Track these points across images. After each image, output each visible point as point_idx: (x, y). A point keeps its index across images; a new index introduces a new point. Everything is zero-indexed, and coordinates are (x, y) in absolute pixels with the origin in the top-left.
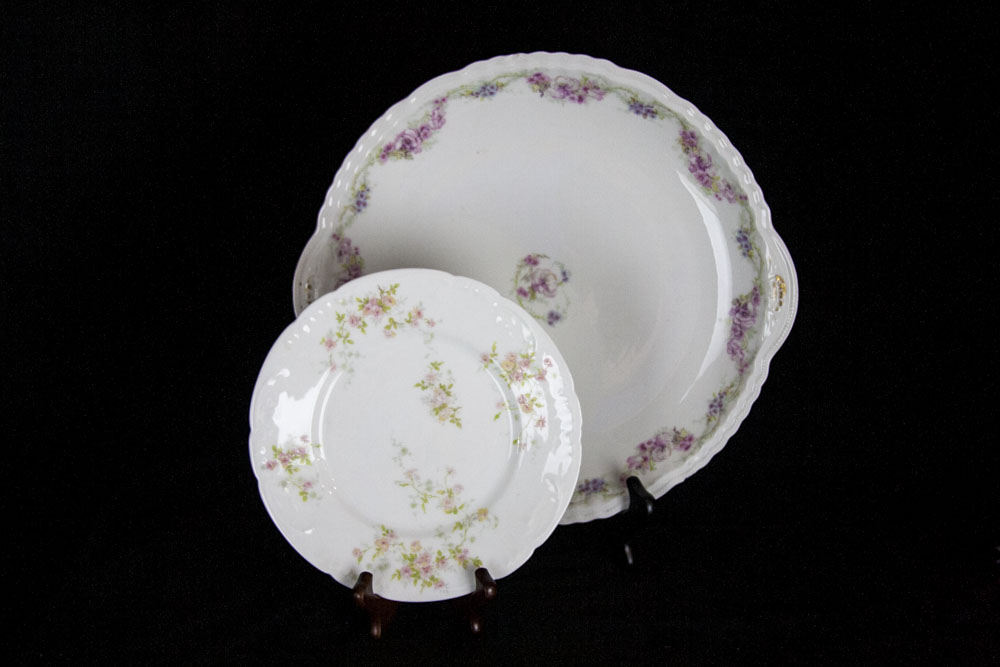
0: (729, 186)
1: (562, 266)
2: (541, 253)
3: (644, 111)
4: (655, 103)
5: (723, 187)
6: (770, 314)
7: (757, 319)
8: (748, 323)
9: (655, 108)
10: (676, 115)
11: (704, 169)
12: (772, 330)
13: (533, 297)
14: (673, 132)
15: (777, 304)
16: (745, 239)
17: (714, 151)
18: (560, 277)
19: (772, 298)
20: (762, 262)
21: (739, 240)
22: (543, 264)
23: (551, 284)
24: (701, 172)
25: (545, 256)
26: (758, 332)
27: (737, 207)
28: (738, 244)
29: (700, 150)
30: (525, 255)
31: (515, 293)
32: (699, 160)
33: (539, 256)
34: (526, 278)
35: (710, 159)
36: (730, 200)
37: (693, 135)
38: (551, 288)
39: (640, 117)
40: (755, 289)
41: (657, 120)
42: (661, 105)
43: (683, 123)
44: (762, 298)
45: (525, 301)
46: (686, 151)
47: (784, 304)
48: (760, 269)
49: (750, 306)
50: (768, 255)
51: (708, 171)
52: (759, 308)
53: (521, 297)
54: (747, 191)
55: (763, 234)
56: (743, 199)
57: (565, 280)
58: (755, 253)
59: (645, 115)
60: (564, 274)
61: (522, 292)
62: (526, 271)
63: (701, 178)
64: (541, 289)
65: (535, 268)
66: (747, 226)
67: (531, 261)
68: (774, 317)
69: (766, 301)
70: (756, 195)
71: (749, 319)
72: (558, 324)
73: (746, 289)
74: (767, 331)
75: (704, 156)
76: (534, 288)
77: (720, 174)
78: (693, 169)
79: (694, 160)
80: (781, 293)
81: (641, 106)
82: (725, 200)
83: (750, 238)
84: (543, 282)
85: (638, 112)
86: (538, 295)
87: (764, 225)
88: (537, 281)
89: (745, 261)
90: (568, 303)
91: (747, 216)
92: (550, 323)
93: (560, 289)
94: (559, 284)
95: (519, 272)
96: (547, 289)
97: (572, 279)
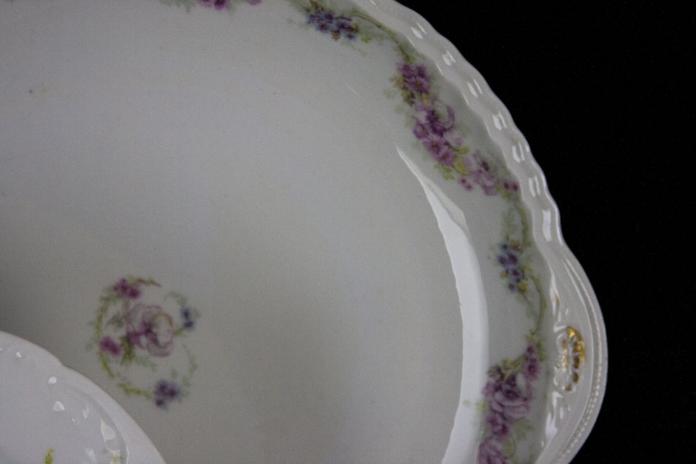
0: (485, 165)
1: (182, 300)
2: (145, 277)
3: (334, 26)
4: (356, 12)
5: (475, 166)
6: (555, 396)
7: (532, 404)
8: (516, 409)
9: (354, 22)
10: (393, 36)
11: (441, 132)
12: (559, 424)
13: (129, 355)
14: (386, 66)
15: (568, 379)
16: (513, 259)
17: (460, 101)
18: (178, 320)
19: (562, 370)
20: (544, 302)
21: (502, 261)
22: (149, 297)
23: (163, 336)
24: (435, 138)
25: (152, 282)
26: (536, 429)
27: (499, 203)
28: (501, 269)
29: (435, 99)
30: (115, 279)
31: (96, 348)
32: (433, 117)
33: (141, 281)
34: (117, 321)
35: (451, 114)
36: (487, 190)
37: (421, 72)
38: (162, 339)
39: (327, 38)
40: (530, 350)
41: (358, 42)
42: (364, 17)
43: (404, 49)
44: (542, 366)
45: (115, 363)
46: (410, 99)
47: (582, 378)
48: (540, 312)
49: (521, 381)
50: (553, 291)
51: (448, 137)
52: (535, 384)
53: (109, 355)
54: (517, 174)
55: (545, 252)
56: (511, 188)
57: (189, 325)
58: (530, 285)
59: (336, 34)
60: (186, 314)
61: (108, 346)
62: (116, 308)
63: (435, 148)
64: (144, 340)
65: (133, 303)
66: (516, 237)
67: (127, 290)
68: (562, 402)
69: (549, 374)
70: (534, 184)
71: (518, 403)
72: (173, 405)
73: (515, 350)
74: (550, 428)
75: (441, 110)
76: (131, 339)
77: (469, 143)
78: (420, 132)
79: (422, 117)
80: (577, 360)
81: (330, 17)
82: (478, 191)
83: (522, 258)
84: (148, 329)
85: (323, 28)
86: (139, 352)
87: (548, 235)
88: (136, 326)
89: (512, 299)
90: (194, 367)
91: (517, 220)
92: (160, 403)
93: (178, 341)
94: (176, 333)
95: (103, 310)
96: (155, 341)
97: (200, 324)
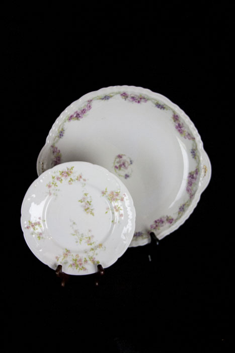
0: (189, 134)
1: (130, 159)
2: (123, 154)
3: (160, 107)
4: (165, 105)
5: (187, 134)
6: (201, 179)
7: (197, 180)
8: (193, 181)
9: (164, 106)
10: (172, 109)
11: (180, 128)
12: (202, 184)
13: (120, 169)
14: (171, 115)
15: (203, 175)
16: (194, 152)
17: (184, 122)
18: (129, 162)
19: (202, 173)
20: (199, 161)
21: (192, 152)
22: (124, 158)
24: (179, 129)
25: (125, 155)
26: (197, 185)
27: (191, 141)
28: (191, 154)
29: (179, 121)
30: (117, 154)
31: (114, 168)
32: (179, 125)
34: (118, 162)
35: (183, 124)
36: (189, 139)
37: (177, 116)
38: (126, 166)
39: (159, 109)
40: (196, 170)
41: (165, 110)
42: (167, 106)
43: (174, 112)
44: (199, 173)
45: (117, 170)
46: (175, 121)
47: (206, 175)
48: (199, 163)
49: (195, 175)
50: (201, 159)
51: (182, 128)
52: (198, 176)
54: (195, 136)
55: (200, 151)
56: (194, 139)
57: (131, 163)
58: (197, 157)
59: (161, 109)
60: (131, 161)
61: (116, 167)
62: (118, 160)
63: (179, 131)
64: (123, 166)
65: (121, 159)
66: (194, 148)
67: (120, 157)
68: (202, 180)
69: (200, 174)
70: (198, 138)
72: (128, 179)
73: (194, 169)
74: (200, 184)
75: (181, 123)
76: (120, 166)
77: (186, 130)
78: (177, 127)
79: (177, 125)
80: (205, 172)
81: (160, 105)
82: (187, 139)
84: (124, 164)
85: (158, 107)
86: (122, 168)
87: (200, 147)
88: (121, 163)
89: (193, 160)
90: (132, 171)
91: (195, 145)
92: (126, 178)
93: (129, 167)
94: (129, 165)
95: (115, 160)
96: (125, 166)
97: (134, 164)
